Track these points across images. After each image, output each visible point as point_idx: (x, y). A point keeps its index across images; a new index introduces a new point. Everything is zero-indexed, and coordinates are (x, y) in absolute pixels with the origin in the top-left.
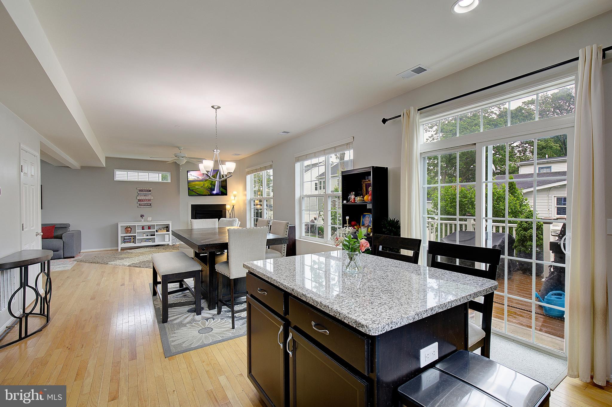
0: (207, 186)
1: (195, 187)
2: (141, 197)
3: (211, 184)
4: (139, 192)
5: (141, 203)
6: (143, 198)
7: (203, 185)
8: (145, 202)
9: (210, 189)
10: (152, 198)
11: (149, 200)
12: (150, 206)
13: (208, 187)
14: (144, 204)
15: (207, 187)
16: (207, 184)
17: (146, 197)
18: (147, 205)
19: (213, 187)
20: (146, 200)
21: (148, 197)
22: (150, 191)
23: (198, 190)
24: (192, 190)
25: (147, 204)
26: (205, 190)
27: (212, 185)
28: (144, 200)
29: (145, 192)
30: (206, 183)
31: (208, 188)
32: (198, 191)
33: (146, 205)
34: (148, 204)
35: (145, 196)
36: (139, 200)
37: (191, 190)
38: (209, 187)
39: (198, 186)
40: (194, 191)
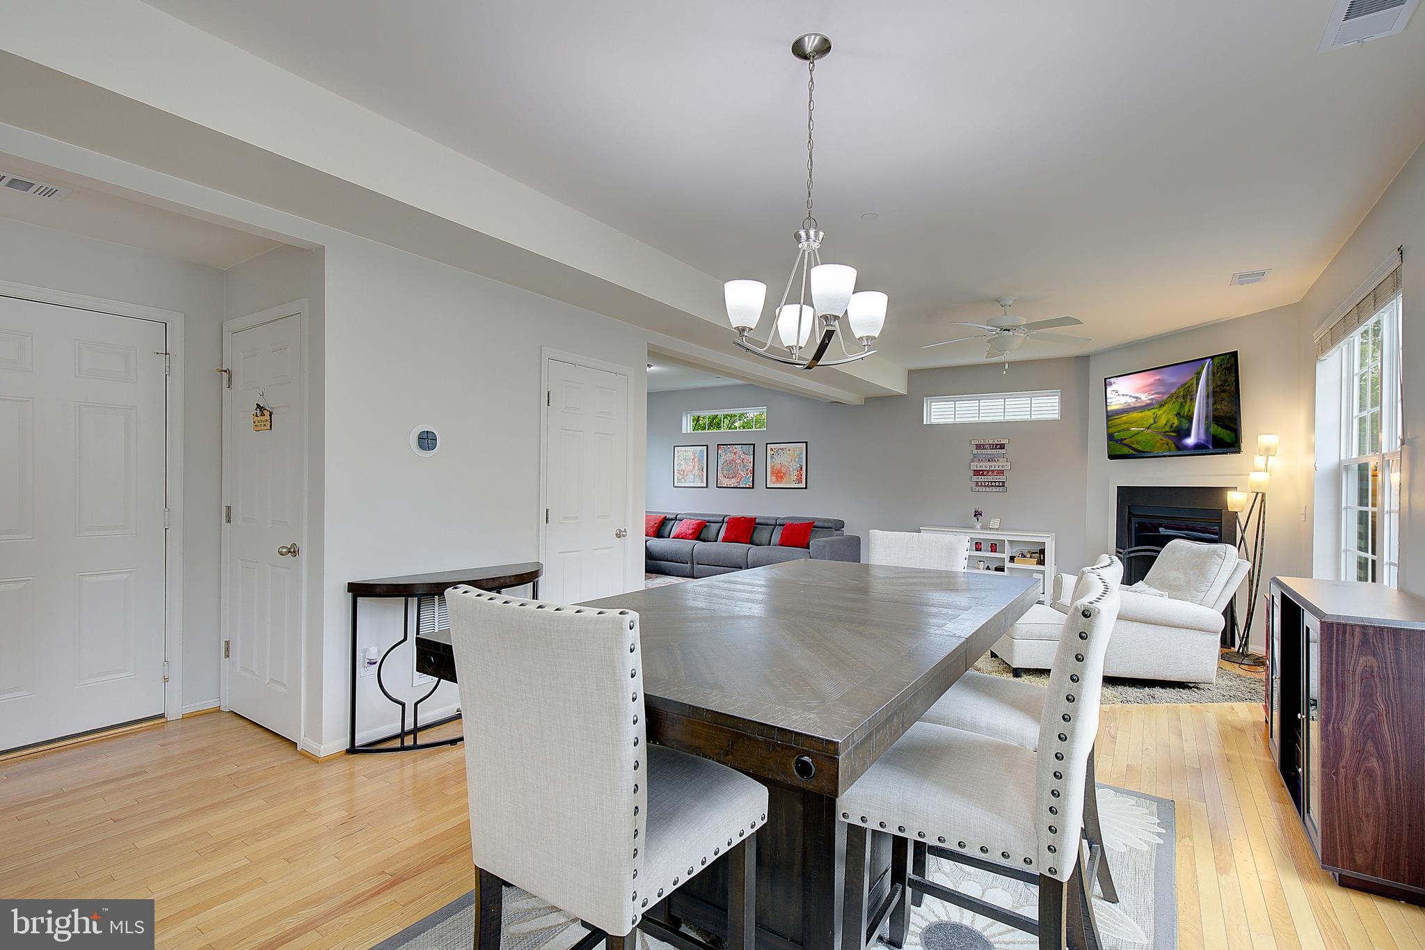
0: (1164, 422)
1: (1128, 429)
2: (981, 464)
3: (1178, 414)
4: (975, 452)
5: (981, 479)
6: (985, 466)
7: (1152, 421)
8: (990, 478)
9: (1173, 431)
10: (1007, 466)
11: (1001, 472)
12: (1001, 489)
13: (1169, 425)
14: (987, 484)
15: (1165, 425)
16: (1166, 417)
17: (993, 464)
18: (995, 486)
19: (1185, 425)
20: (993, 471)
21: (997, 464)
22: (1002, 447)
23: (1139, 438)
24: (1122, 440)
25: (993, 484)
26: (1159, 437)
27: (1183, 417)
28: (988, 471)
29: (990, 451)
30: (1161, 412)
31: (1167, 429)
32: (1138, 443)
33: (990, 485)
34: (997, 484)
35: (989, 460)
36: (977, 473)
37: (1117, 441)
38: (1171, 427)
39: (1137, 426)
40: (1124, 444)
